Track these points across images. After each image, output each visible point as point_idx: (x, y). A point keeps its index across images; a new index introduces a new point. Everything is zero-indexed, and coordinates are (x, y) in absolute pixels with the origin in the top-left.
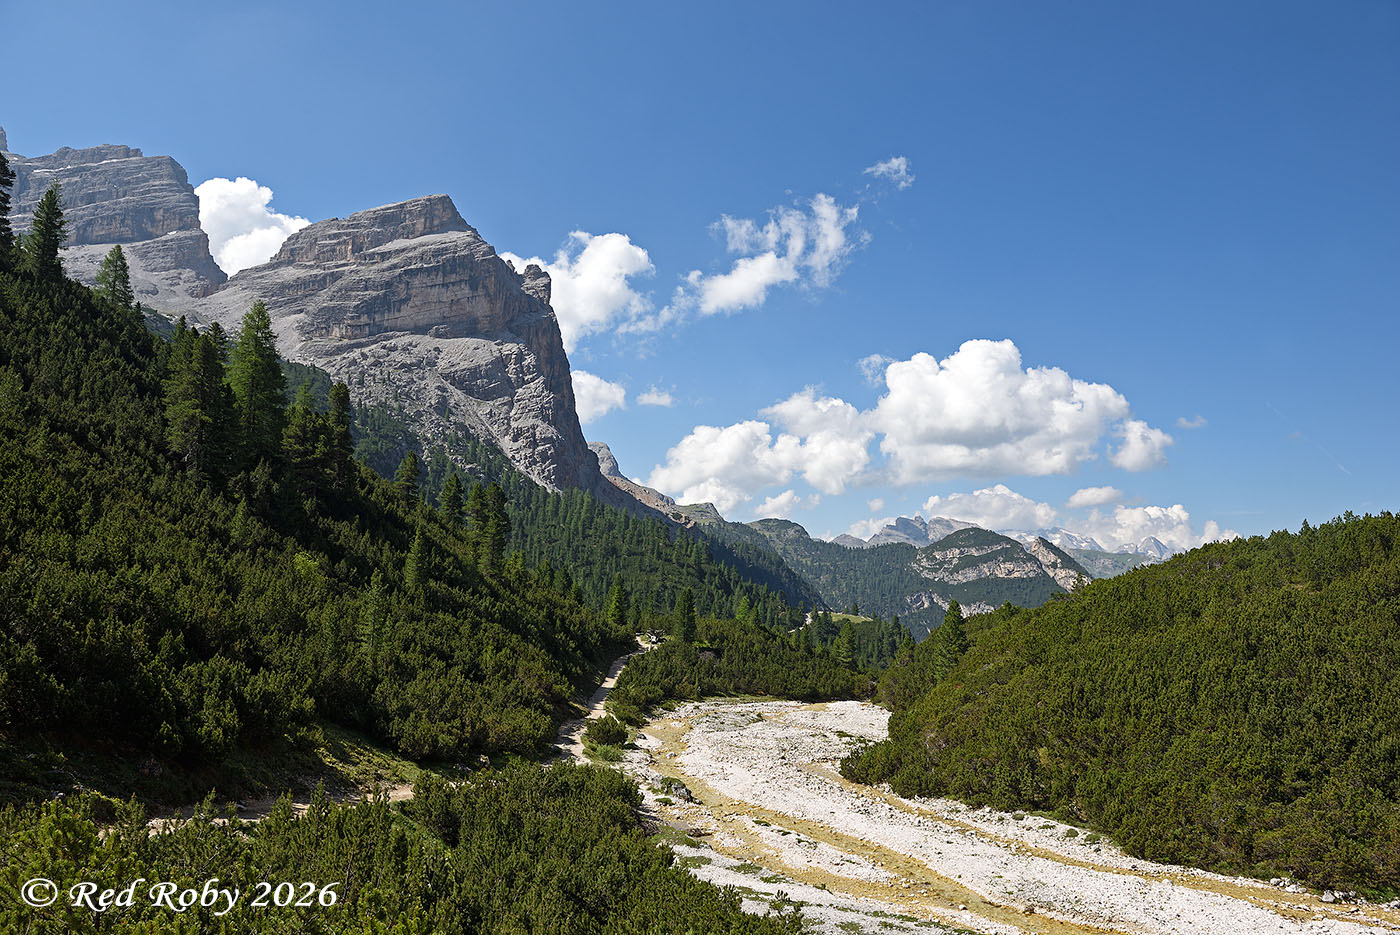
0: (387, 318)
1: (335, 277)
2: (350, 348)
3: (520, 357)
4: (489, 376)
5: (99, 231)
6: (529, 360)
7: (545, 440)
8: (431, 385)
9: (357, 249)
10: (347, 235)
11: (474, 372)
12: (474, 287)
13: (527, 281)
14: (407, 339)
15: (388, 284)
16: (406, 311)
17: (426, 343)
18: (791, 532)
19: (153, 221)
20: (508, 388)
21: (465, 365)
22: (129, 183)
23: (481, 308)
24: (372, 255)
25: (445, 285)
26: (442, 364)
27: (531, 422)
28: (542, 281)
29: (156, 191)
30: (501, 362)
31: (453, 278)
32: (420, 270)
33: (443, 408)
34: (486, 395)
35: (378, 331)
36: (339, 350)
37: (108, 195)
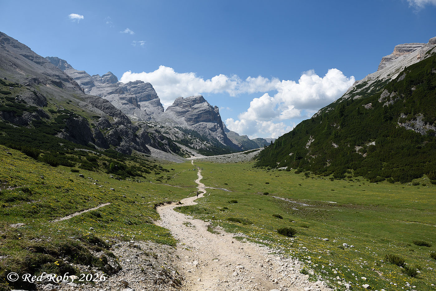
0: (199, 120)
1: (188, 111)
2: (194, 124)
3: (217, 125)
4: (214, 128)
5: (142, 99)
6: (218, 125)
7: (222, 137)
8: (207, 130)
9: (190, 106)
10: (188, 103)
11: (212, 128)
12: (210, 115)
13: (215, 109)
14: (202, 123)
15: (198, 115)
16: (201, 118)
17: (205, 123)
18: (263, 141)
19: (151, 97)
20: (216, 130)
21: (211, 127)
22: (144, 89)
23: (211, 117)
24: (193, 108)
25: (206, 115)
26: (207, 127)
27: (220, 135)
28: (217, 109)
29: (150, 91)
30: (215, 126)
31: (207, 113)
32: (203, 112)
33: (210, 134)
34: (214, 131)
35: (197, 122)
36: (193, 124)
37: (142, 92)
